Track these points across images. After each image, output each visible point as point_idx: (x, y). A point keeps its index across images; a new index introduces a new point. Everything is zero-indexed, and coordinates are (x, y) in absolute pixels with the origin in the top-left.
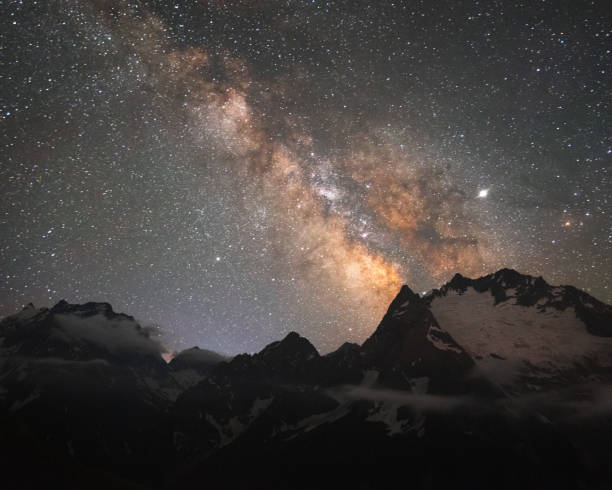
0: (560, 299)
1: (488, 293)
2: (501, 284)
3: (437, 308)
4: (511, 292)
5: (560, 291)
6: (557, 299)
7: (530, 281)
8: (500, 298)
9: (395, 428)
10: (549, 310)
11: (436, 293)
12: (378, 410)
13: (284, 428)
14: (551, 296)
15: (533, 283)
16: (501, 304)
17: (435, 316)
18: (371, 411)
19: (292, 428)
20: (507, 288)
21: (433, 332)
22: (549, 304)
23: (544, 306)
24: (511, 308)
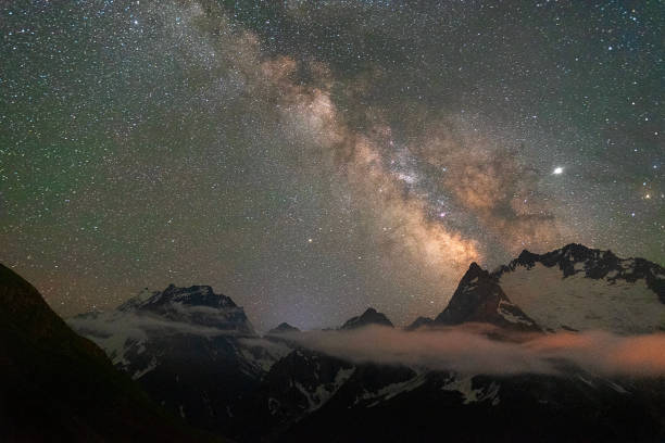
0: (630, 271)
1: (556, 268)
2: (568, 258)
3: (505, 282)
4: (579, 266)
5: (629, 263)
6: (627, 272)
7: (598, 254)
8: (569, 271)
9: (470, 397)
10: (620, 282)
11: (505, 269)
12: (453, 380)
13: (367, 396)
14: (621, 269)
15: (601, 256)
16: (570, 277)
17: (504, 290)
18: (447, 380)
19: (373, 396)
20: (576, 261)
21: (503, 306)
22: (619, 276)
23: (614, 279)
24: (580, 281)
